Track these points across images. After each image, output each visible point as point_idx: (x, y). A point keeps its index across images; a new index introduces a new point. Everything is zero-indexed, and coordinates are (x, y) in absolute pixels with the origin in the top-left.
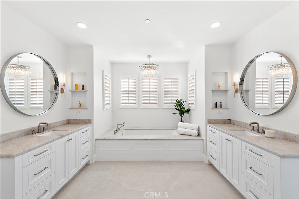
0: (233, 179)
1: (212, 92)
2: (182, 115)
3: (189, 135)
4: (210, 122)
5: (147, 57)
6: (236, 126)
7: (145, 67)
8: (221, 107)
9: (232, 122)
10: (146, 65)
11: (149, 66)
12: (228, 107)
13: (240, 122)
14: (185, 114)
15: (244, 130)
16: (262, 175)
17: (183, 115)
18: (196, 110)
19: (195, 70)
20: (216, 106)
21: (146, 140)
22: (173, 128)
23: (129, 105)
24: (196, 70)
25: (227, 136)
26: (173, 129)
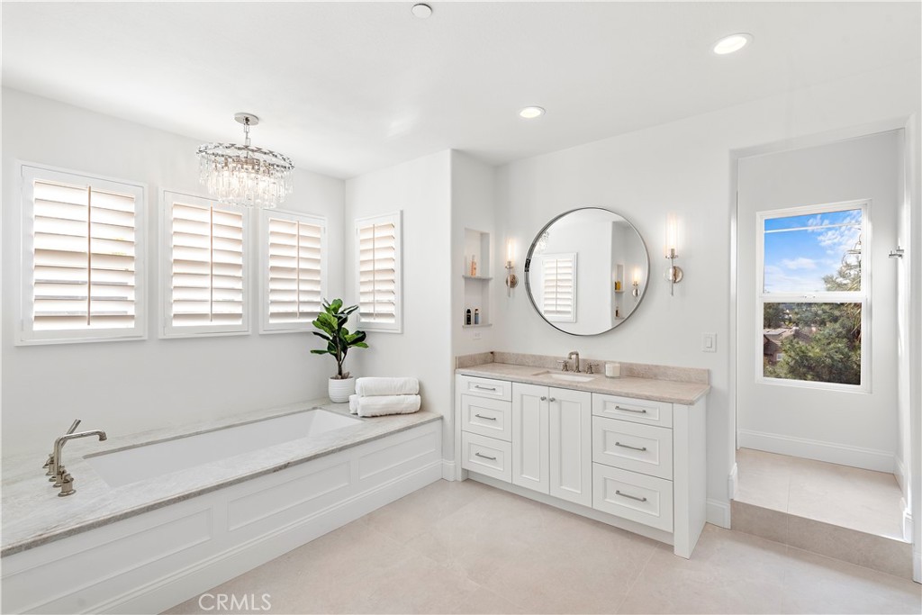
0: (563, 487)
1: (463, 281)
2: (343, 354)
3: (397, 414)
4: (462, 363)
5: (237, 119)
6: (512, 366)
7: (237, 160)
8: (476, 323)
9: (497, 357)
10: (243, 154)
11: (250, 159)
12: (490, 322)
13: (524, 356)
14: (351, 350)
15: (548, 372)
16: (645, 449)
17: (345, 354)
18: (402, 333)
19: (399, 212)
20: (468, 321)
21: (286, 466)
22: (314, 406)
23: (96, 325)
24: (402, 212)
25: (544, 391)
26: (314, 408)
